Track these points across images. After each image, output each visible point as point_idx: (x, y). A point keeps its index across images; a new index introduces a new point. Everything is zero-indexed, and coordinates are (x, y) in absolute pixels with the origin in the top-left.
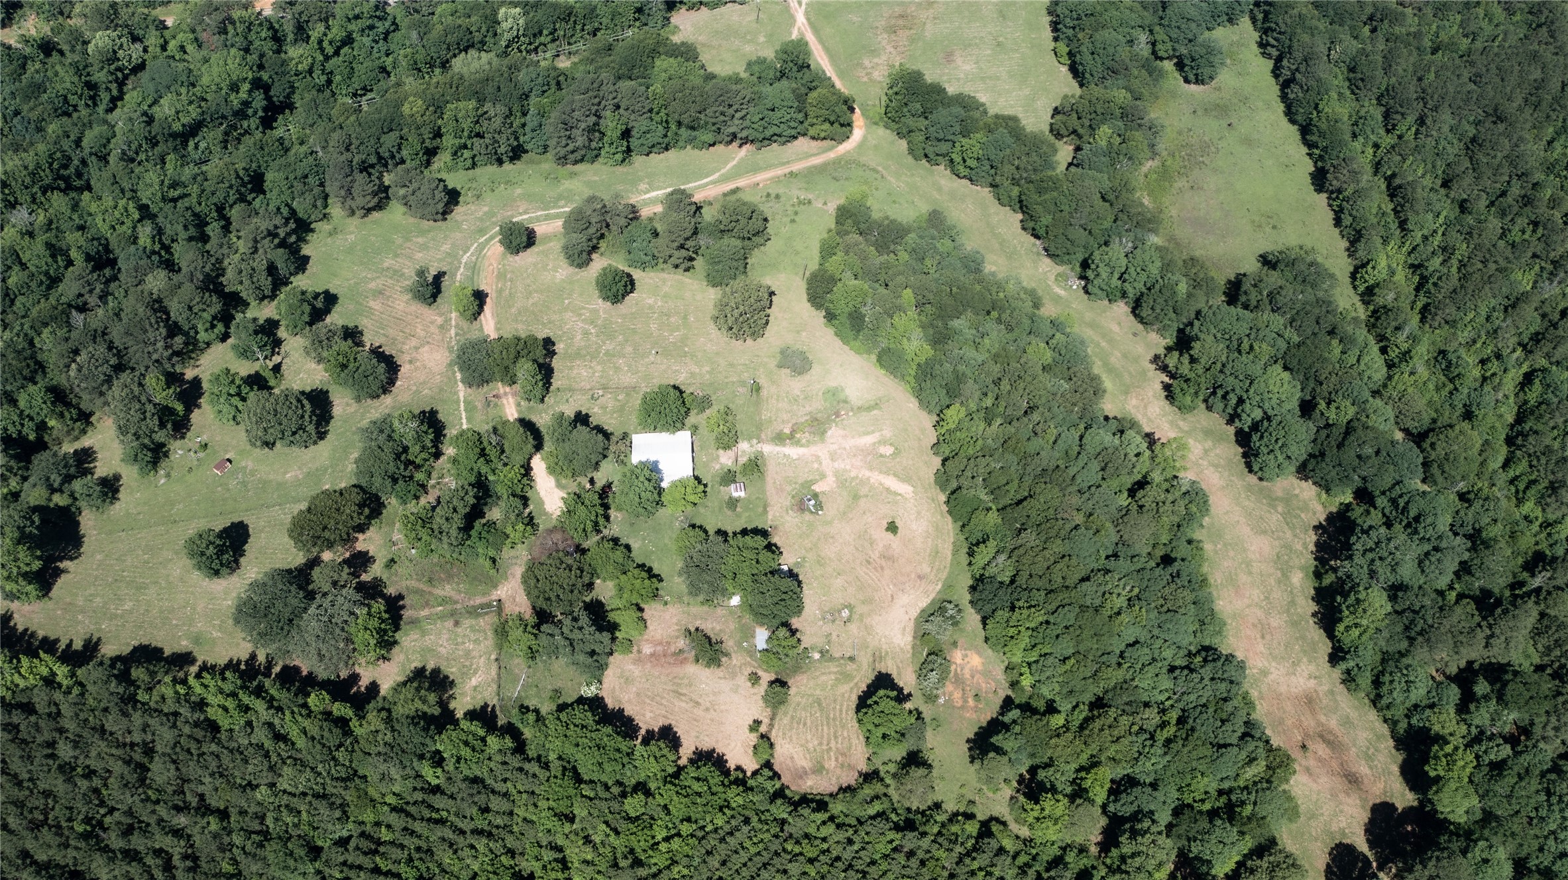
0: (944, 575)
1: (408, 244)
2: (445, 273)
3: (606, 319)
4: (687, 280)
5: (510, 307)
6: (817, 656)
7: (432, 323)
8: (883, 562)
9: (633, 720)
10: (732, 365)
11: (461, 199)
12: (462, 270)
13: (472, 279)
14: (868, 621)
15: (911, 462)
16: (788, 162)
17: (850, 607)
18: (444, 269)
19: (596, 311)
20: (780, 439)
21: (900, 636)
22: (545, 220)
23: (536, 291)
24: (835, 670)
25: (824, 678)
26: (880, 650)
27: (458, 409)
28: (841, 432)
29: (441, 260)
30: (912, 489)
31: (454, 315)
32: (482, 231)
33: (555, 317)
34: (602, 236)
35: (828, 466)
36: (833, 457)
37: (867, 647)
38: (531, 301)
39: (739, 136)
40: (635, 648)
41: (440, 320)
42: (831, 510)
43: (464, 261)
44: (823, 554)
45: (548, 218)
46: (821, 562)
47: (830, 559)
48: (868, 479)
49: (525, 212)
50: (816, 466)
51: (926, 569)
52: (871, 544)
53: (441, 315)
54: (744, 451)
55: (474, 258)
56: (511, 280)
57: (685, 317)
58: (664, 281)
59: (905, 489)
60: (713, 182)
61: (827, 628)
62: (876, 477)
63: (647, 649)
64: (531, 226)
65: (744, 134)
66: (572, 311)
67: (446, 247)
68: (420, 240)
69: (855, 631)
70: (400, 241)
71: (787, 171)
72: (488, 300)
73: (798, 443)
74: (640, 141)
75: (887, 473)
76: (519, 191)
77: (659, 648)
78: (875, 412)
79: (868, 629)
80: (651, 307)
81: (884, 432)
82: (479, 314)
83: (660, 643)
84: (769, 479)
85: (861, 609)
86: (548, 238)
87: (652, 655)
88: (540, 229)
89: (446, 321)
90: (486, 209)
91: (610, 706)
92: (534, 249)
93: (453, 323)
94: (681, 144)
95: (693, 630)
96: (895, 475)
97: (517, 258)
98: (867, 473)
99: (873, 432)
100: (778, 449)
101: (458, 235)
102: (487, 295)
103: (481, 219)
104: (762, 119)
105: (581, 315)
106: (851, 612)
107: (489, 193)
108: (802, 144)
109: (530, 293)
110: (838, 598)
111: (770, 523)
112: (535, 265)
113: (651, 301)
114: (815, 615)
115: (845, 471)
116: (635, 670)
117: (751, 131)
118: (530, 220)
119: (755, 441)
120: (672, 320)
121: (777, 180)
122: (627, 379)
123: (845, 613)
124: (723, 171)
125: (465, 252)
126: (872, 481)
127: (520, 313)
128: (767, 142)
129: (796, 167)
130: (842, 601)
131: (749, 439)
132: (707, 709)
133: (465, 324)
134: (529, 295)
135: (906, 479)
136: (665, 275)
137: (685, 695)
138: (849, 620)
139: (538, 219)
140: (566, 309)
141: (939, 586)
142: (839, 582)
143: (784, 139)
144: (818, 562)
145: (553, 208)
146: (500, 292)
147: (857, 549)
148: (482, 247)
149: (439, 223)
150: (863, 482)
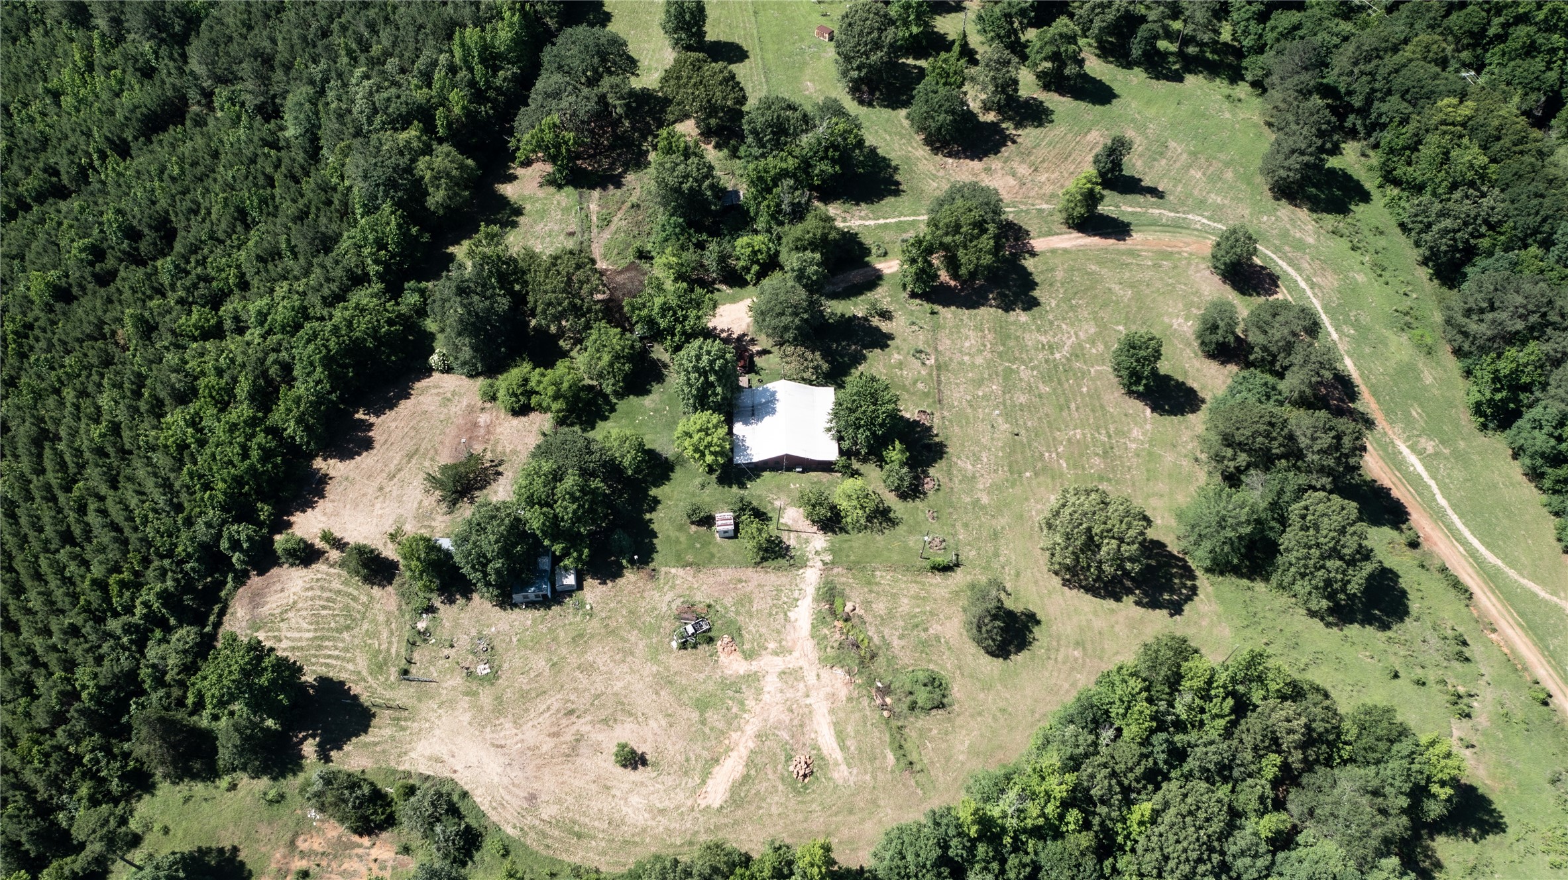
0: (531, 841)
1: (1218, 164)
2: (1161, 198)
5: (1099, 263)
6: (421, 626)
7: (1059, 186)
8: (568, 737)
9: (391, 409)
10: (995, 536)
11: (1327, 216)
12: (1172, 214)
13: (1153, 224)
14: (465, 702)
15: (775, 810)
17: (493, 677)
18: (1170, 197)
20: (830, 595)
21: (427, 753)
23: (1137, 293)
24: (393, 651)
25: (385, 635)
26: (413, 719)
27: (901, 214)
28: (843, 693)
29: (1189, 194)
30: (716, 805)
33: (1084, 313)
35: (769, 664)
36: (790, 676)
37: (420, 701)
38: (1115, 287)
40: (488, 405)
42: (679, 662)
43: (1189, 216)
44: (593, 642)
46: (579, 639)
47: (584, 653)
48: (740, 729)
49: (1310, 283)
50: (772, 645)
51: (548, 811)
52: (605, 721)
54: (807, 541)
56: (1157, 266)
58: (1188, 455)
59: (717, 791)
60: (1473, 554)
61: (463, 641)
62: (743, 743)
63: (483, 419)
64: (1281, 290)
67: (1217, 199)
68: (1229, 175)
69: (450, 683)
70: (1223, 157)
72: (1112, 240)
73: (820, 620)
75: (750, 763)
76: (1362, 279)
77: (482, 431)
78: (891, 758)
79: (450, 704)
80: (1122, 432)
81: (844, 767)
83: (488, 432)
84: (750, 572)
85: (486, 697)
87: (475, 425)
90: (1311, 241)
91: (418, 385)
95: (500, 469)
96: (746, 779)
98: (751, 729)
99: (843, 747)
100: (810, 591)
101: (1246, 212)
102: (1120, 240)
106: (482, 679)
107: (1348, 245)
109: (1133, 287)
110: (511, 661)
111: (663, 569)
113: (1137, 434)
114: (490, 626)
115: (759, 692)
116: (457, 409)
118: (1296, 290)
119: (828, 558)
120: (1096, 461)
121: (1513, 665)
122: (957, 394)
123: (482, 669)
124: (1512, 573)
126: (735, 736)
127: (1089, 274)
130: (506, 666)
131: (832, 550)
132: (381, 489)
134: (1128, 285)
135: (738, 795)
137: (409, 462)
138: (470, 674)
141: (510, 831)
142: (540, 663)
144: (581, 636)
147: (598, 696)
150: (732, 722)
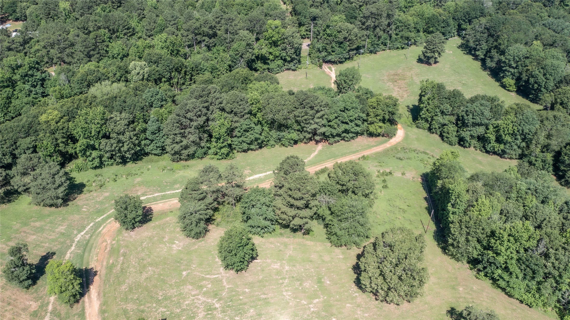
1: (25, 229)
2: (54, 254)
3: (231, 290)
4: (309, 243)
5: (120, 284)
7: (24, 310)
11: (85, 189)
12: (73, 248)
13: (82, 257)
16: (357, 151)
18: (54, 249)
19: (218, 281)
22: (162, 199)
23: (151, 265)
29: (53, 240)
31: (52, 299)
32: (100, 212)
33: (173, 292)
34: (216, 210)
38: (144, 276)
39: (318, 132)
41: (34, 306)
43: (77, 240)
45: (163, 198)
49: (143, 195)
53: (36, 299)
55: (87, 237)
56: (124, 255)
57: (319, 281)
58: (286, 245)
64: (148, 205)
65: (323, 130)
66: (192, 284)
67: (61, 229)
68: (38, 224)
70: (18, 225)
71: (360, 156)
72: (96, 279)
74: (240, 139)
76: (138, 179)
80: (278, 273)
82: (82, 295)
86: (164, 214)
88: (156, 207)
89: (41, 307)
90: (107, 194)
92: (150, 224)
93: (50, 307)
94: (272, 142)
97: (132, 233)
101: (77, 217)
102: (95, 274)
103: (101, 203)
104: (336, 118)
105: (201, 287)
107: (112, 183)
108: (362, 140)
109: (144, 267)
112: (151, 238)
113: (277, 266)
117: (327, 128)
118: (148, 200)
120: (307, 284)
124: (309, 159)
125: (80, 232)
127: (131, 290)
128: (337, 138)
129: (366, 153)
133: (64, 309)
134: (142, 269)
136: (285, 240)
139: (155, 199)
140: (184, 282)
143: (351, 135)
145: (169, 190)
146: (110, 268)
148: (98, 225)
149: (61, 209)
